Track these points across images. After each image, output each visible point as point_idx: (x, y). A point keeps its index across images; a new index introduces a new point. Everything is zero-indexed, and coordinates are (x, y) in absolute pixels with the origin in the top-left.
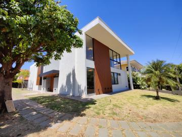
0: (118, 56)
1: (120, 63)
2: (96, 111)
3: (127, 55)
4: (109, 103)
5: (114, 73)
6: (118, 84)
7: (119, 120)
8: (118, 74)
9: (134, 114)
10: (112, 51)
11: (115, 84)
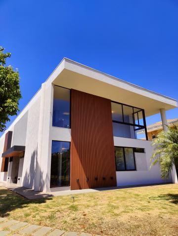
1: (144, 127)
2: (28, 212)
3: (161, 110)
4: (69, 203)
5: (124, 147)
6: (135, 170)
7: (46, 225)
8: (135, 150)
9: (82, 220)
10: (122, 104)
11: (126, 170)
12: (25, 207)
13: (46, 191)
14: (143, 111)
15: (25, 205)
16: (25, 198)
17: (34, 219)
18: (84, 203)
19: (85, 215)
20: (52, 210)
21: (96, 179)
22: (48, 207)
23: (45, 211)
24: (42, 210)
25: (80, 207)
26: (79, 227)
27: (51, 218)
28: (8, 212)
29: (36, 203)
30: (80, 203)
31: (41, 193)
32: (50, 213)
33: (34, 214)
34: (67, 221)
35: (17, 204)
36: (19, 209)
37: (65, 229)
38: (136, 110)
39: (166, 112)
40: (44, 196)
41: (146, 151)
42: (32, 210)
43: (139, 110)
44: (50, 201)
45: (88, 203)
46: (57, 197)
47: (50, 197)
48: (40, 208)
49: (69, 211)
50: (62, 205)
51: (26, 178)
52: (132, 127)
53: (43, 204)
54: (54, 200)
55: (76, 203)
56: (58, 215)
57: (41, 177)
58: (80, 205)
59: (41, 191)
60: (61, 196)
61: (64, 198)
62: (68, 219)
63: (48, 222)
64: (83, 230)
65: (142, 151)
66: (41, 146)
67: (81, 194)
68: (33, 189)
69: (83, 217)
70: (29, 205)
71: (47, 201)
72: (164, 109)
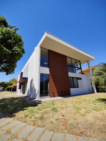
0: (79, 63)
1: (81, 68)
2: (27, 113)
3: (88, 61)
4: (51, 106)
5: (73, 77)
6: (78, 87)
7: (38, 126)
8: (78, 78)
9: (63, 120)
10: (71, 58)
11: (74, 87)
12: (26, 109)
13: (38, 98)
14: (80, 61)
15: (26, 108)
16: (27, 103)
17: (30, 119)
18: (59, 106)
19: (63, 116)
20: (42, 112)
21: (62, 92)
22: (39, 109)
23: (38, 113)
24: (36, 112)
25: (58, 109)
26: (63, 128)
27: (41, 118)
28: (14, 114)
29: (32, 106)
30: (57, 106)
31: (35, 100)
32: (41, 114)
33: (31, 115)
34: (53, 122)
35: (21, 107)
36: (22, 111)
37: (53, 130)
38: (77, 61)
39: (90, 62)
40: (37, 102)
41: (82, 79)
42: (29, 112)
43: (78, 61)
44: (40, 105)
45: (61, 106)
46: (44, 102)
47: (40, 102)
48: (34, 110)
49: (53, 112)
50: (47, 107)
51: (28, 92)
52: (74, 68)
53: (36, 107)
54: (42, 104)
55: (55, 106)
56: (46, 116)
57: (35, 91)
58: (58, 107)
59: (35, 98)
60: (46, 102)
61: (48, 102)
62: (53, 120)
63: (40, 123)
64: (66, 131)
65: (80, 79)
66: (35, 76)
67: (56, 100)
68: (31, 97)
69: (62, 117)
70: (28, 108)
71: (39, 105)
72: (89, 61)
